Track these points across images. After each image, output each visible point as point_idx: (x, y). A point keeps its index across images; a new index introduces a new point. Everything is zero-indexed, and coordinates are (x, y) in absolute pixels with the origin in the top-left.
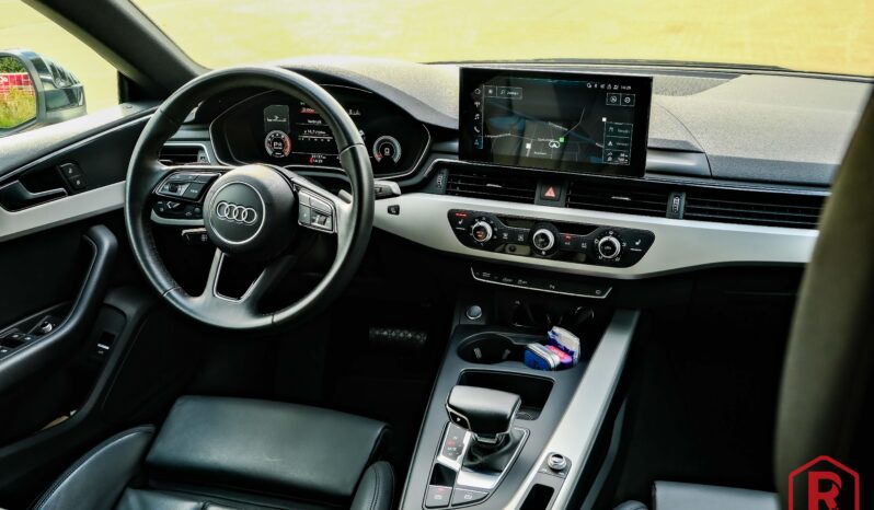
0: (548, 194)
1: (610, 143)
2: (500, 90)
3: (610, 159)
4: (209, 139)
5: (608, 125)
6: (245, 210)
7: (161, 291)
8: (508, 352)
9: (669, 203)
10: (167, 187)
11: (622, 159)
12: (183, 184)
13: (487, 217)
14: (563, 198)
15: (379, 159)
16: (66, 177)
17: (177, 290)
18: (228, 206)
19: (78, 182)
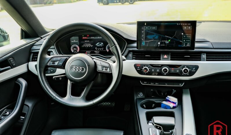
0: (164, 57)
1: (184, 41)
2: (150, 27)
3: (184, 45)
4: (55, 48)
5: (184, 35)
6: (81, 68)
7: (53, 97)
8: (154, 105)
9: (202, 57)
10: (51, 63)
11: (188, 45)
12: (56, 61)
13: (147, 65)
14: (170, 58)
15: (108, 51)
16: (11, 63)
17: (58, 96)
18: (75, 67)
19: (14, 64)
